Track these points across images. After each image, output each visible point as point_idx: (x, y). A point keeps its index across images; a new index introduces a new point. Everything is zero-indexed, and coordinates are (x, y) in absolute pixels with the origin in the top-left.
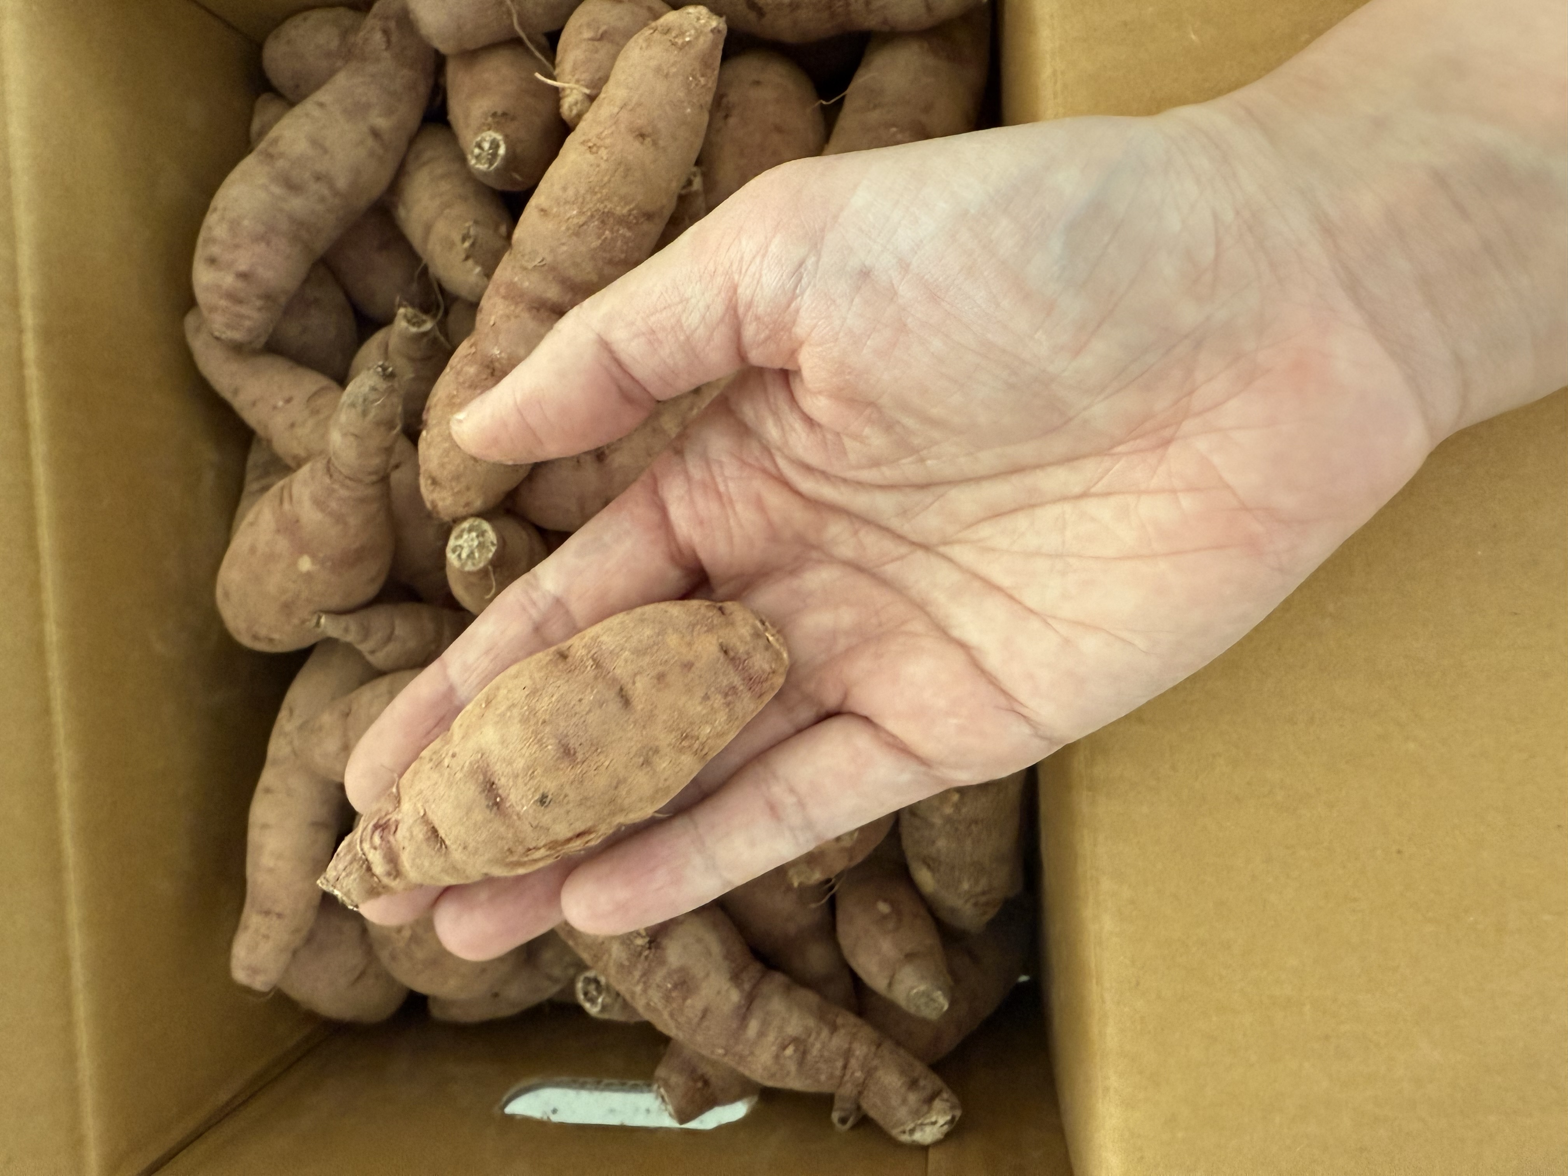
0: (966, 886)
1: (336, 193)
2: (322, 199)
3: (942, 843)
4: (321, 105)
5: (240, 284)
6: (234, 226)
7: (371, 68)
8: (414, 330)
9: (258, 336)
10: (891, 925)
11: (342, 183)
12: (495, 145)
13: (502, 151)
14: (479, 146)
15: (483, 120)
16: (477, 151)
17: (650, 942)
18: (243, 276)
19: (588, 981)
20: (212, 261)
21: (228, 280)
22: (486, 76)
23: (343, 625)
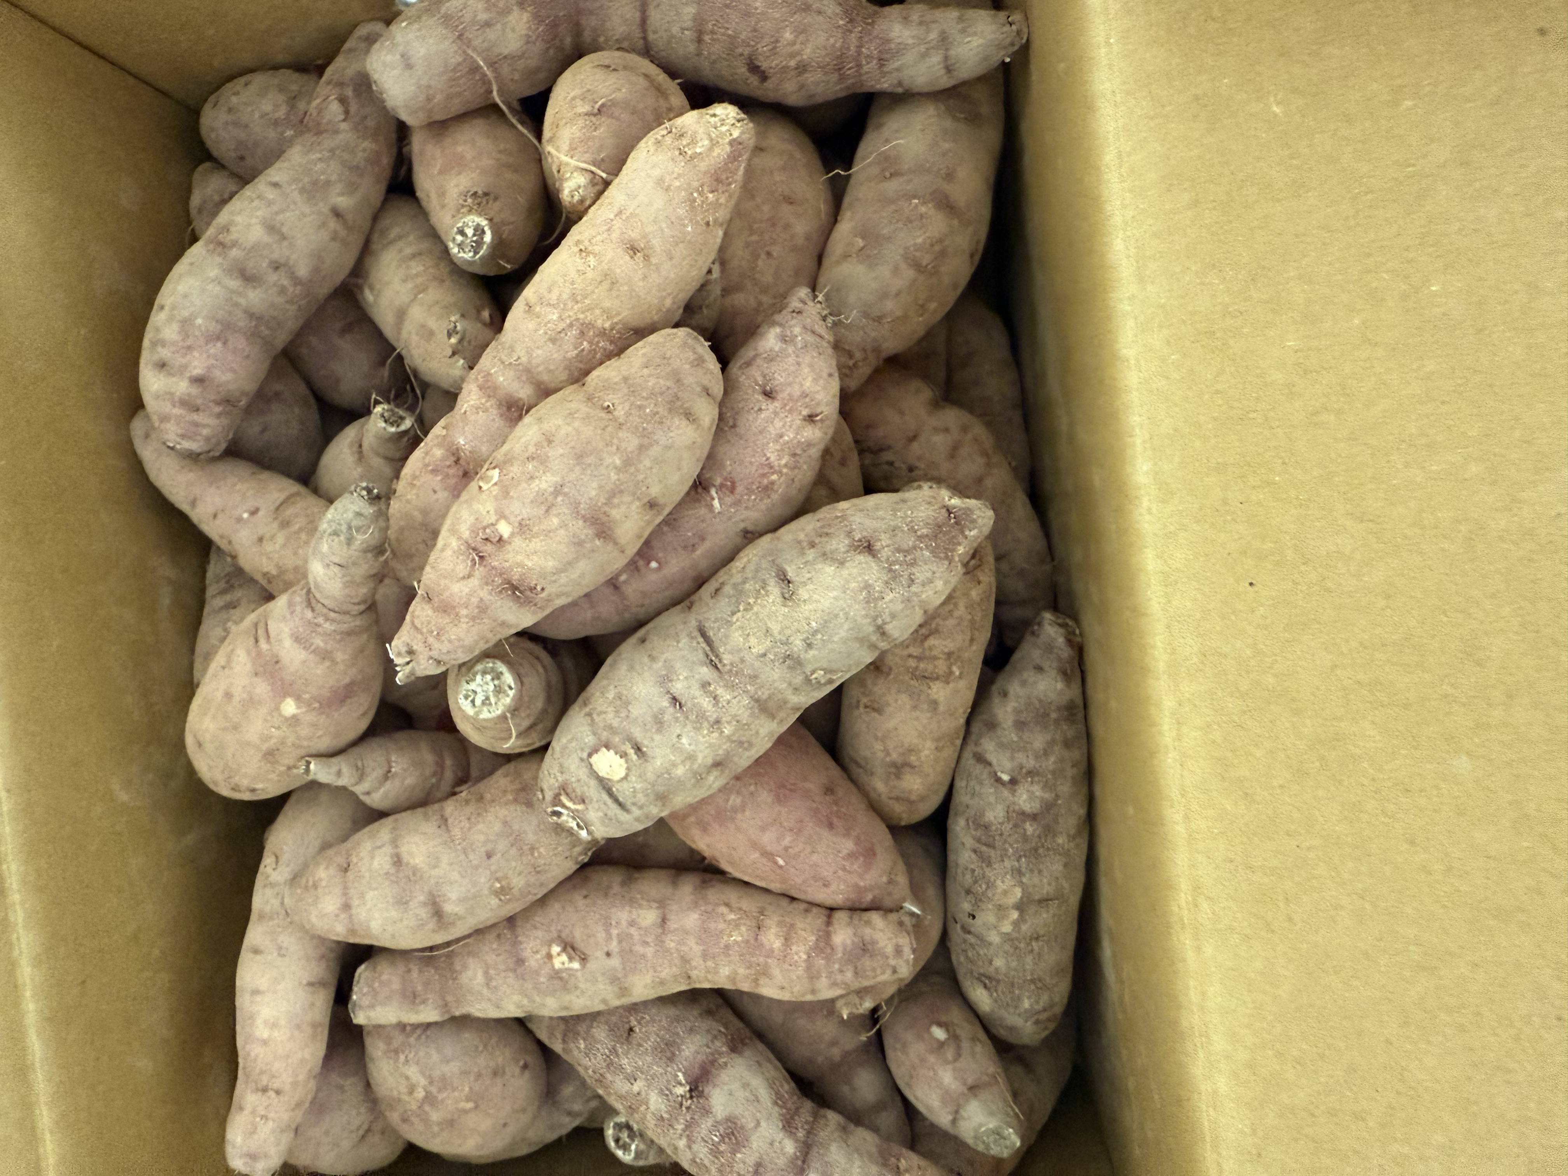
0: (1026, 1004)
1: (296, 281)
2: (282, 290)
3: (999, 963)
4: (276, 185)
5: (195, 391)
6: (186, 324)
7: (328, 142)
8: (393, 430)
9: (218, 443)
10: (950, 1054)
11: (303, 272)
12: (479, 231)
13: (488, 237)
14: (462, 232)
15: (461, 202)
16: (459, 238)
17: (691, 1090)
18: (199, 380)
19: (619, 1127)
20: (162, 365)
21: (182, 387)
22: (460, 149)
23: (334, 769)
